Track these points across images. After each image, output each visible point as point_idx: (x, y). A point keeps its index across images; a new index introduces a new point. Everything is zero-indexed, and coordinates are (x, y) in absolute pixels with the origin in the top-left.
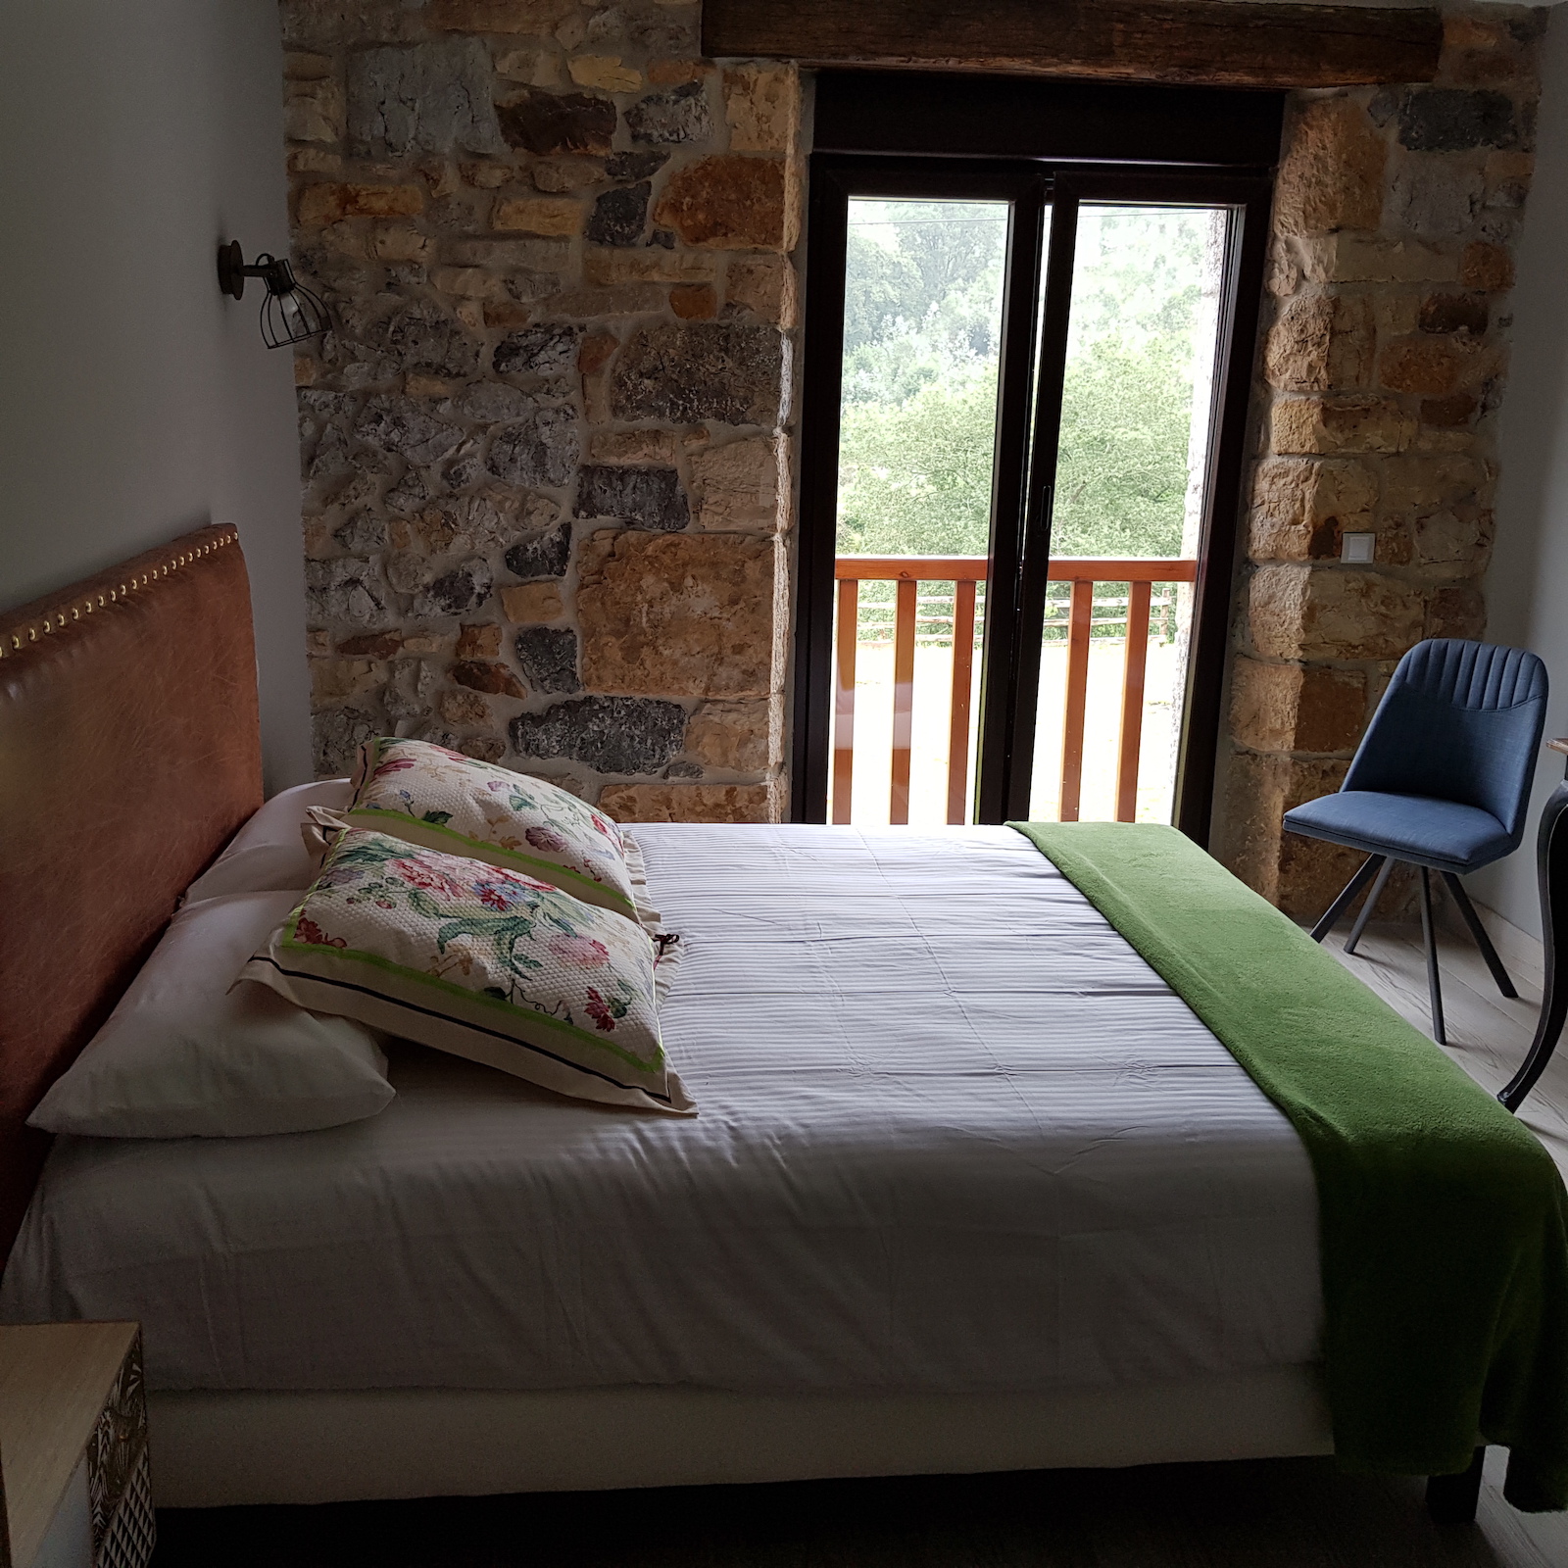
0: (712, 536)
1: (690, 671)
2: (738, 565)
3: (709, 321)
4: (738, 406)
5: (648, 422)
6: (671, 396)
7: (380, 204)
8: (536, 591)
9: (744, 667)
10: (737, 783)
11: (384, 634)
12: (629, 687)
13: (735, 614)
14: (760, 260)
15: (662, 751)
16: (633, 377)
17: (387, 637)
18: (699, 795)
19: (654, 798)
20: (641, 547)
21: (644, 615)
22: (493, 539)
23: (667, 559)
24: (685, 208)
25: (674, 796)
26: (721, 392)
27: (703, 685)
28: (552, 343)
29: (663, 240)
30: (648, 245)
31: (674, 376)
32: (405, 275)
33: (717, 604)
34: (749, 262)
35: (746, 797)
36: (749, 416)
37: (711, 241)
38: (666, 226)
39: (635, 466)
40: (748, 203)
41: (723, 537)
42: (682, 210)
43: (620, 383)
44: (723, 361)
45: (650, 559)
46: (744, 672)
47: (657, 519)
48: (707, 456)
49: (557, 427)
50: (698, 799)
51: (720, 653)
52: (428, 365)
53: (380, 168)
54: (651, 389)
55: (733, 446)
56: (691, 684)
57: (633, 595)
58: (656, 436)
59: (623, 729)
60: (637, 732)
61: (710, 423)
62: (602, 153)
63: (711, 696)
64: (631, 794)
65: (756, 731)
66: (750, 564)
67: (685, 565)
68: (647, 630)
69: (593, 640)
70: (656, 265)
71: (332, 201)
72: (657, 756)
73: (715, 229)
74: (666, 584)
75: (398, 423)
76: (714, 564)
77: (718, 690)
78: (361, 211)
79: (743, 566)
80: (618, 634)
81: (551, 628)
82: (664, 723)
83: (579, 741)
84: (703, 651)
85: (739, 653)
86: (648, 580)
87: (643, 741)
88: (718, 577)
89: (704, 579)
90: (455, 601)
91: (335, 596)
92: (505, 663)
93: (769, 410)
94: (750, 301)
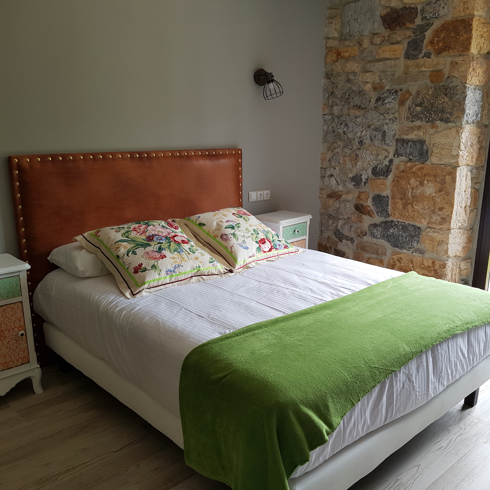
0: (436, 165)
1: (424, 215)
2: (443, 177)
3: (441, 84)
4: (448, 116)
5: (418, 123)
6: (425, 113)
7: (347, 55)
8: (379, 182)
9: (442, 216)
10: (437, 260)
11: (338, 192)
12: (403, 218)
13: (440, 195)
14: (461, 58)
15: (412, 243)
16: (413, 106)
17: (338, 193)
18: (423, 261)
19: (408, 259)
20: (411, 168)
21: (410, 193)
22: (369, 164)
23: (419, 173)
24: (435, 42)
25: (414, 260)
26: (442, 111)
27: (427, 221)
28: (390, 96)
29: (428, 55)
30: (422, 58)
31: (427, 105)
32: (352, 77)
33: (435, 191)
34: (457, 60)
35: (438, 265)
36: (452, 119)
37: (443, 53)
38: (429, 50)
39: (412, 139)
40: (458, 37)
41: (439, 166)
42: (434, 43)
43: (409, 109)
44: (444, 99)
45: (414, 173)
46: (442, 218)
47: (417, 158)
48: (436, 135)
49: (389, 125)
50: (422, 262)
51: (434, 210)
52: (357, 106)
53: (347, 43)
54: (419, 111)
55: (445, 131)
56: (423, 220)
57: (407, 185)
58: (419, 128)
59: (400, 233)
60: (404, 235)
61: (438, 123)
62: (411, 26)
63: (430, 225)
64: (401, 256)
65: (444, 241)
66: (447, 177)
67: (425, 175)
68: (411, 198)
69: (393, 200)
70: (424, 65)
71: (335, 55)
72: (410, 245)
73: (446, 48)
74: (418, 183)
75: (346, 125)
76: (435, 176)
77: (432, 223)
78: (342, 57)
79: (445, 178)
80: (401, 199)
81: (382, 195)
82: (413, 233)
83: (386, 235)
84: (429, 208)
85: (441, 211)
86: (412, 181)
87: (406, 238)
88: (436, 181)
89: (431, 181)
90: (356, 184)
91: (326, 179)
92: (370, 206)
93: (459, 117)
94: (455, 75)
